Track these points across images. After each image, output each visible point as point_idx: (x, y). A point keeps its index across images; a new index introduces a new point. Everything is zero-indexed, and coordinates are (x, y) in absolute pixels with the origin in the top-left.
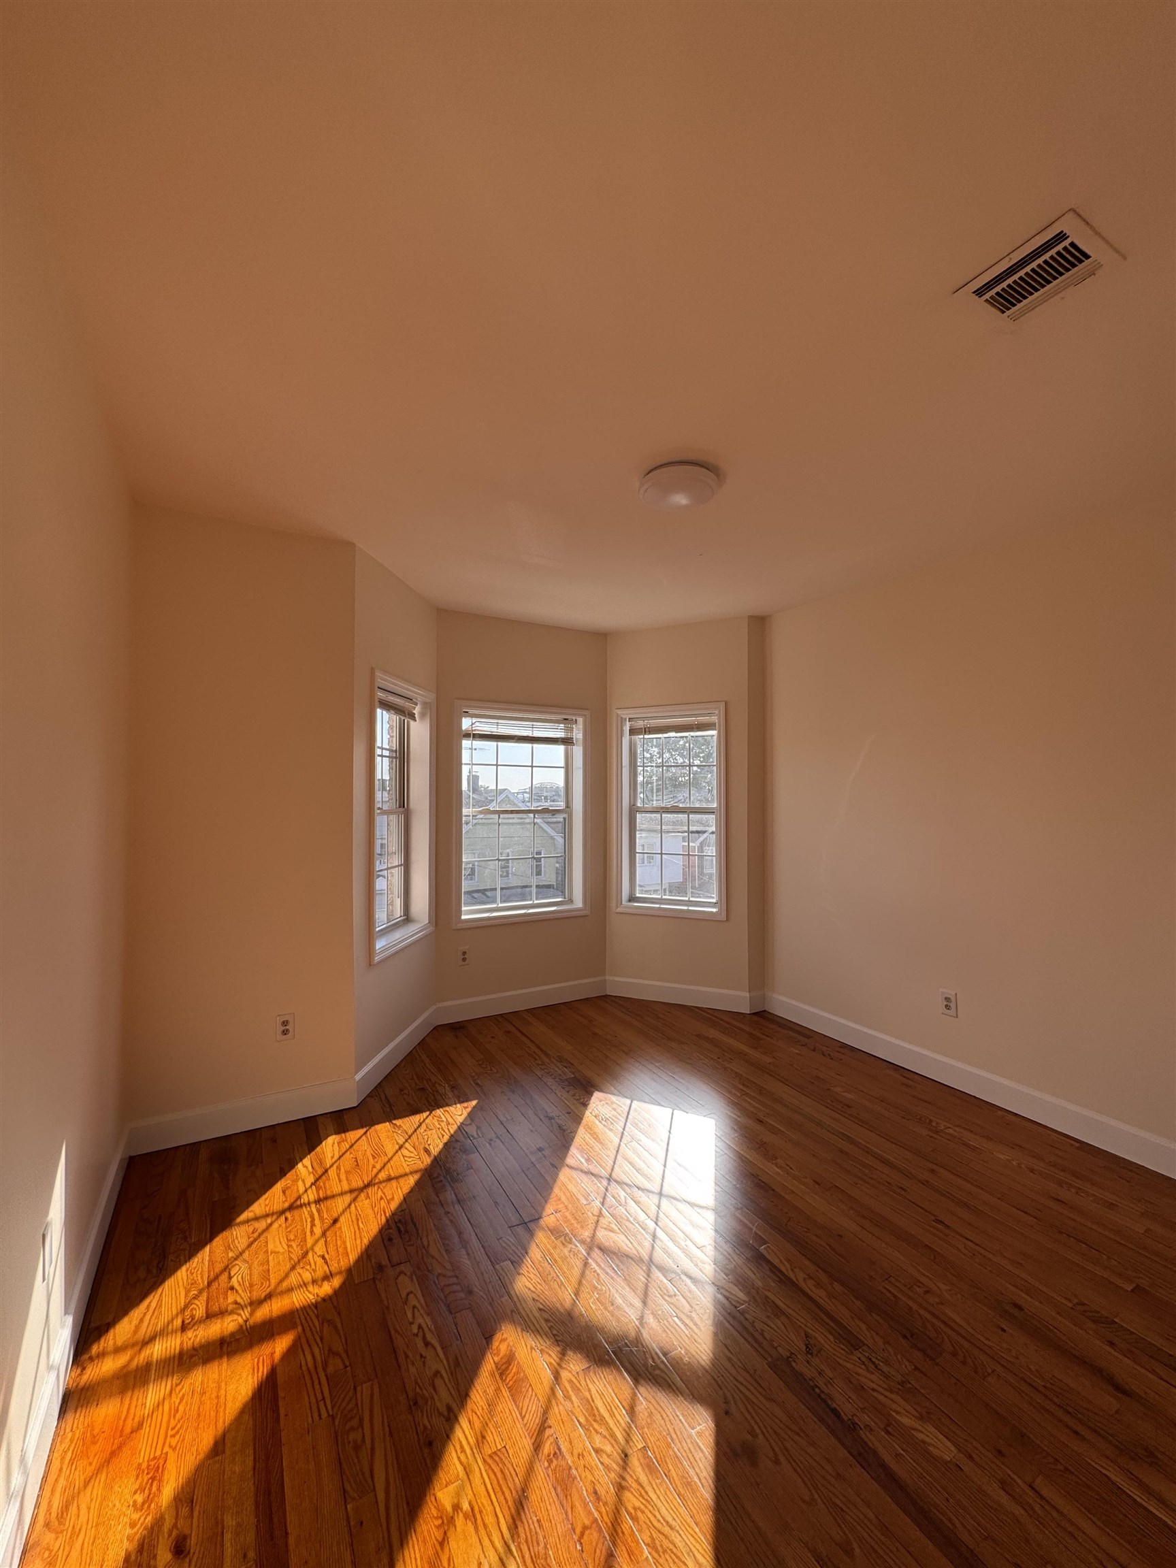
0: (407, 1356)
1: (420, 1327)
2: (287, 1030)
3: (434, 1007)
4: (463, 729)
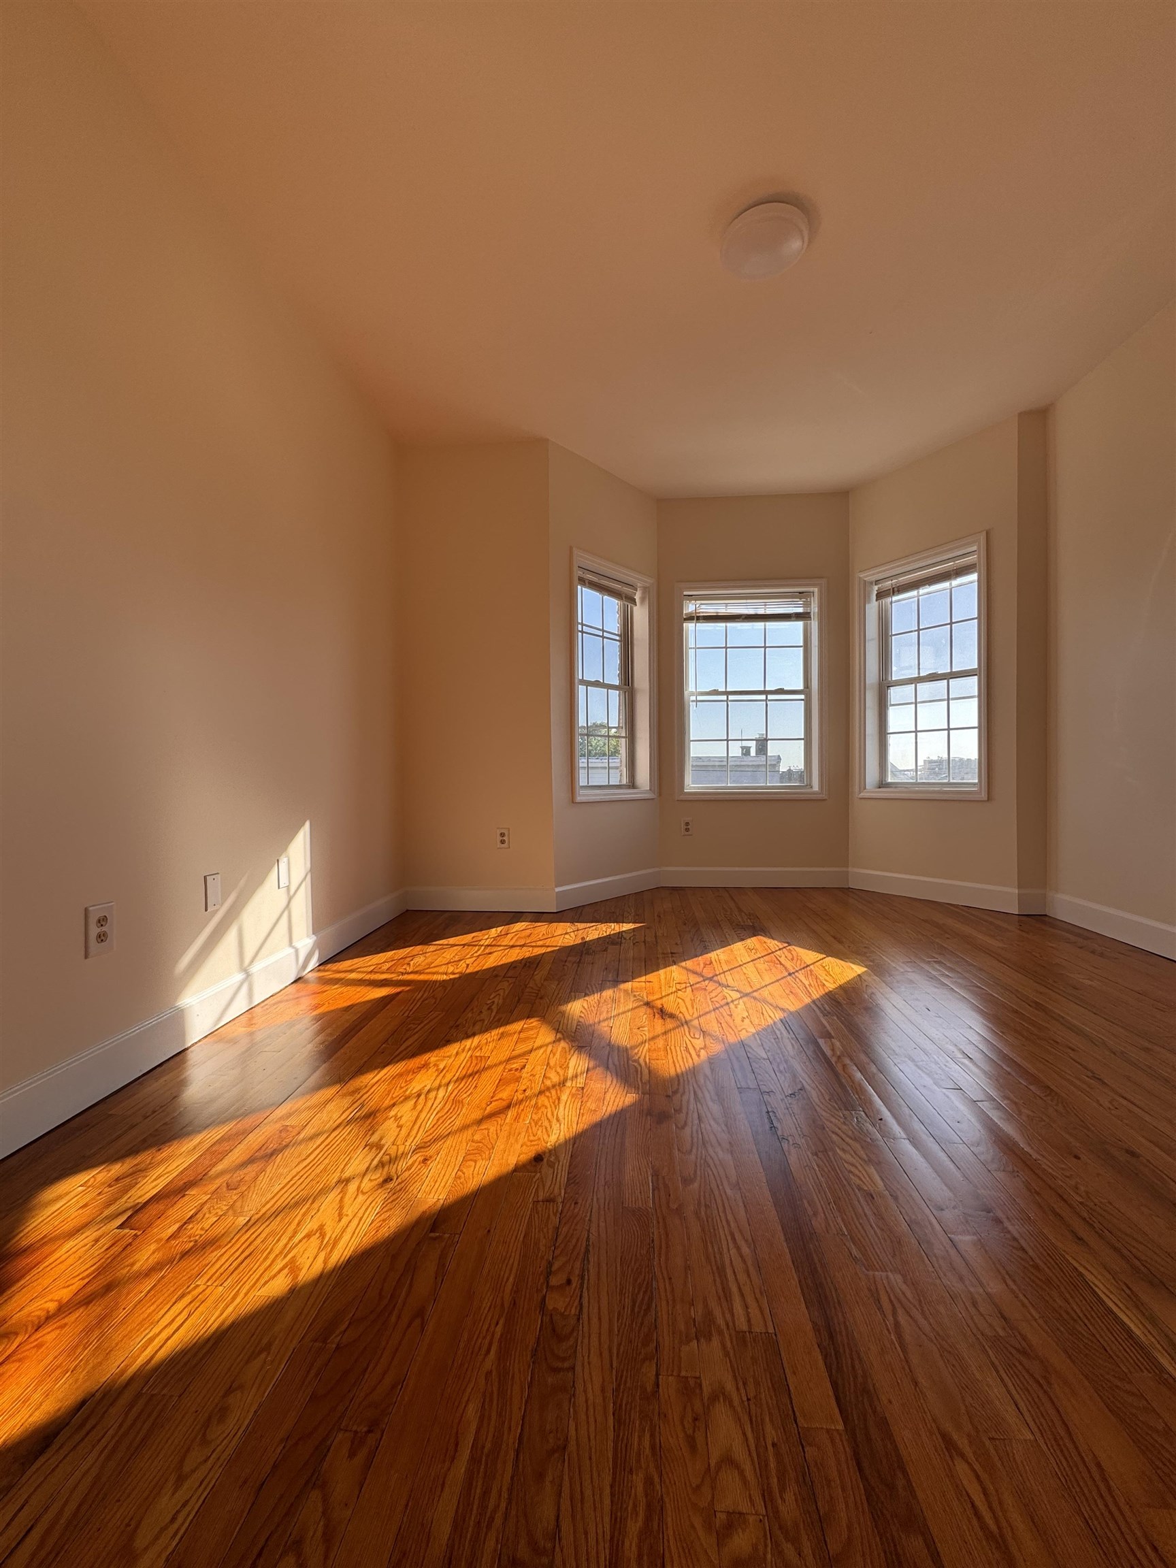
0: (472, 1009)
1: (493, 1002)
2: (504, 840)
3: (657, 869)
4: (684, 612)
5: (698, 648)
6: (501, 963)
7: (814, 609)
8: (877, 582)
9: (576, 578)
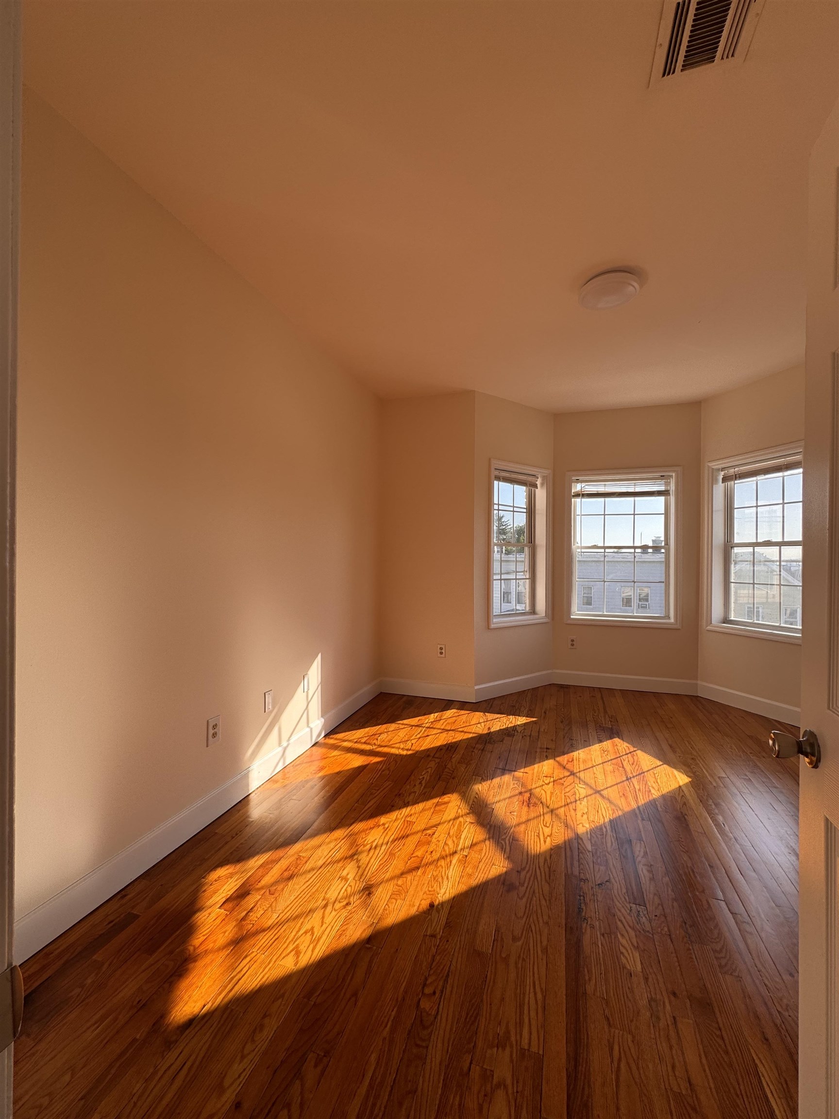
0: (410, 782)
1: (424, 778)
2: (442, 652)
3: (549, 671)
4: (573, 491)
5: (583, 515)
6: (432, 746)
7: (672, 487)
8: (723, 469)
9: (493, 477)
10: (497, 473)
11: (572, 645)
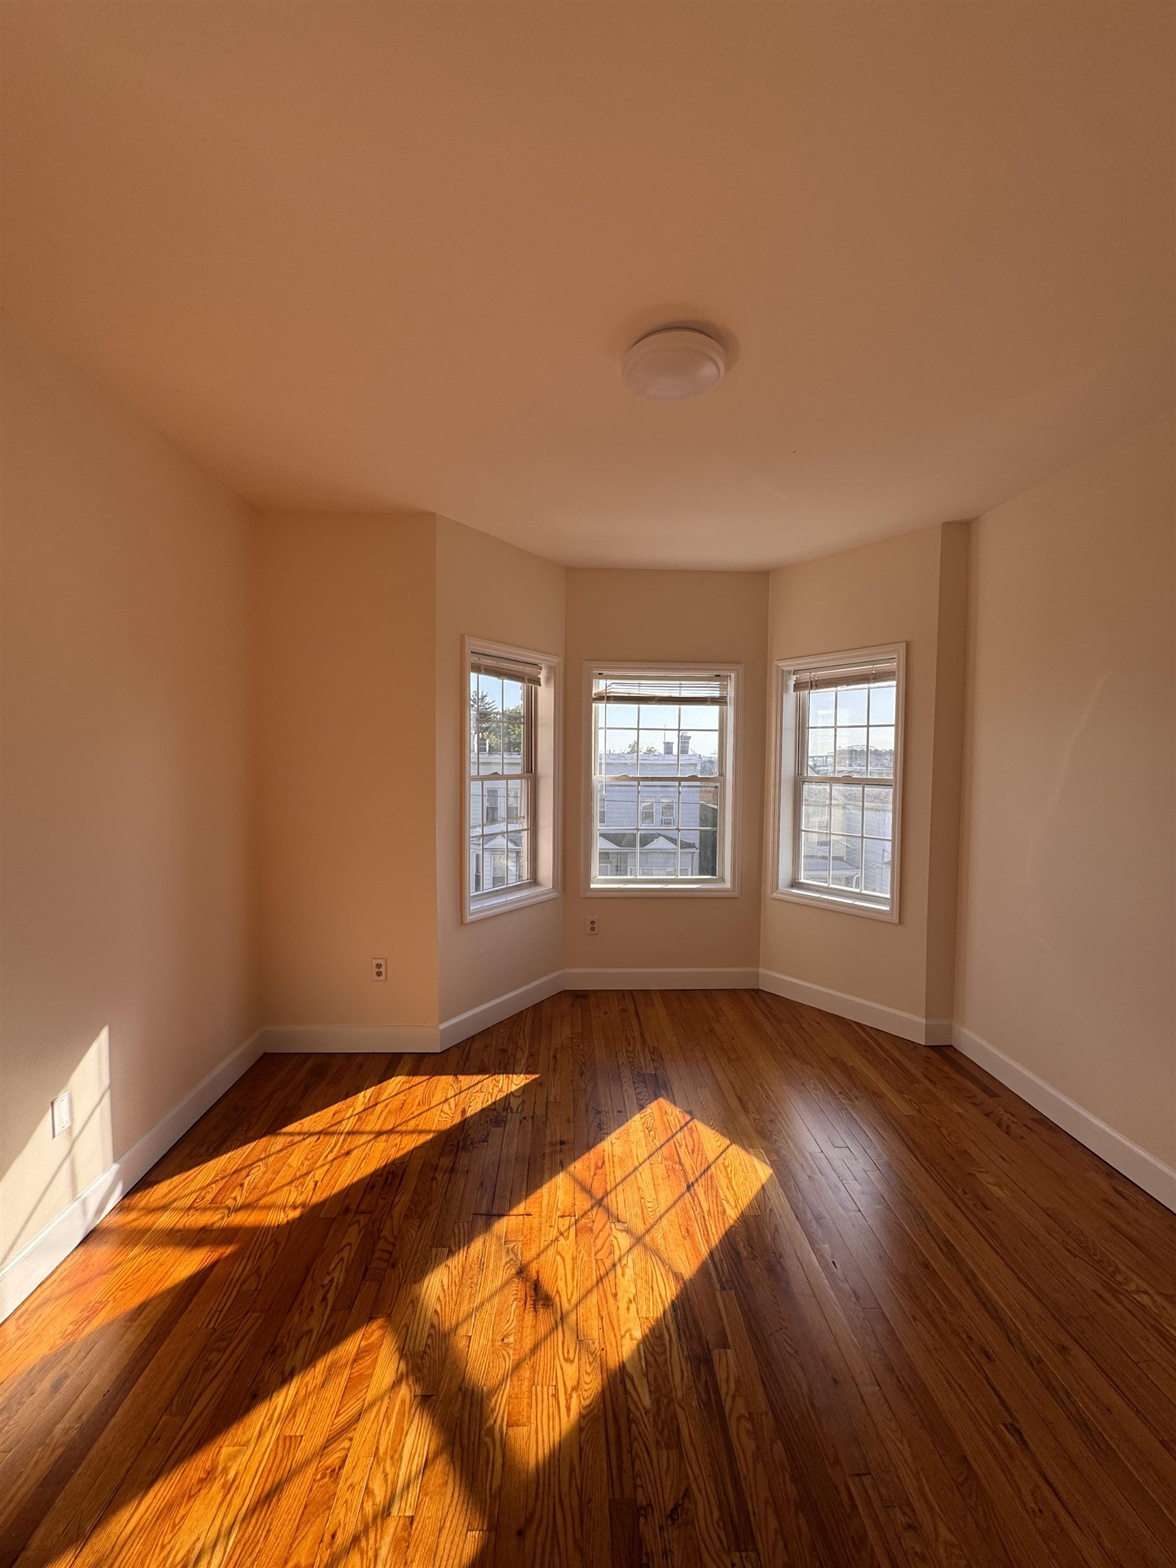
0: (302, 1303)
1: (332, 1280)
2: (381, 972)
3: (559, 973)
4: (594, 692)
5: (609, 728)
6: (355, 1180)
7: (731, 693)
8: (795, 672)
9: (468, 666)
10: (475, 659)
11: (593, 929)
